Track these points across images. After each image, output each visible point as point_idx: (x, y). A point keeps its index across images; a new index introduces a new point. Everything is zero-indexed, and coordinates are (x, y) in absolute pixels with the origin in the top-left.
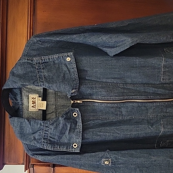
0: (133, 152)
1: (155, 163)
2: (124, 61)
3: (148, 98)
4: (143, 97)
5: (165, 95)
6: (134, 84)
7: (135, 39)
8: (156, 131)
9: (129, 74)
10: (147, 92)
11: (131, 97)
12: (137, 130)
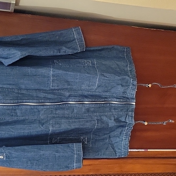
0: (25, 147)
1: (44, 156)
2: (18, 70)
3: (39, 101)
4: (35, 101)
5: (54, 99)
6: (27, 90)
7: (24, 53)
8: (46, 130)
9: (22, 81)
10: (39, 97)
11: (24, 101)
12: (29, 129)
